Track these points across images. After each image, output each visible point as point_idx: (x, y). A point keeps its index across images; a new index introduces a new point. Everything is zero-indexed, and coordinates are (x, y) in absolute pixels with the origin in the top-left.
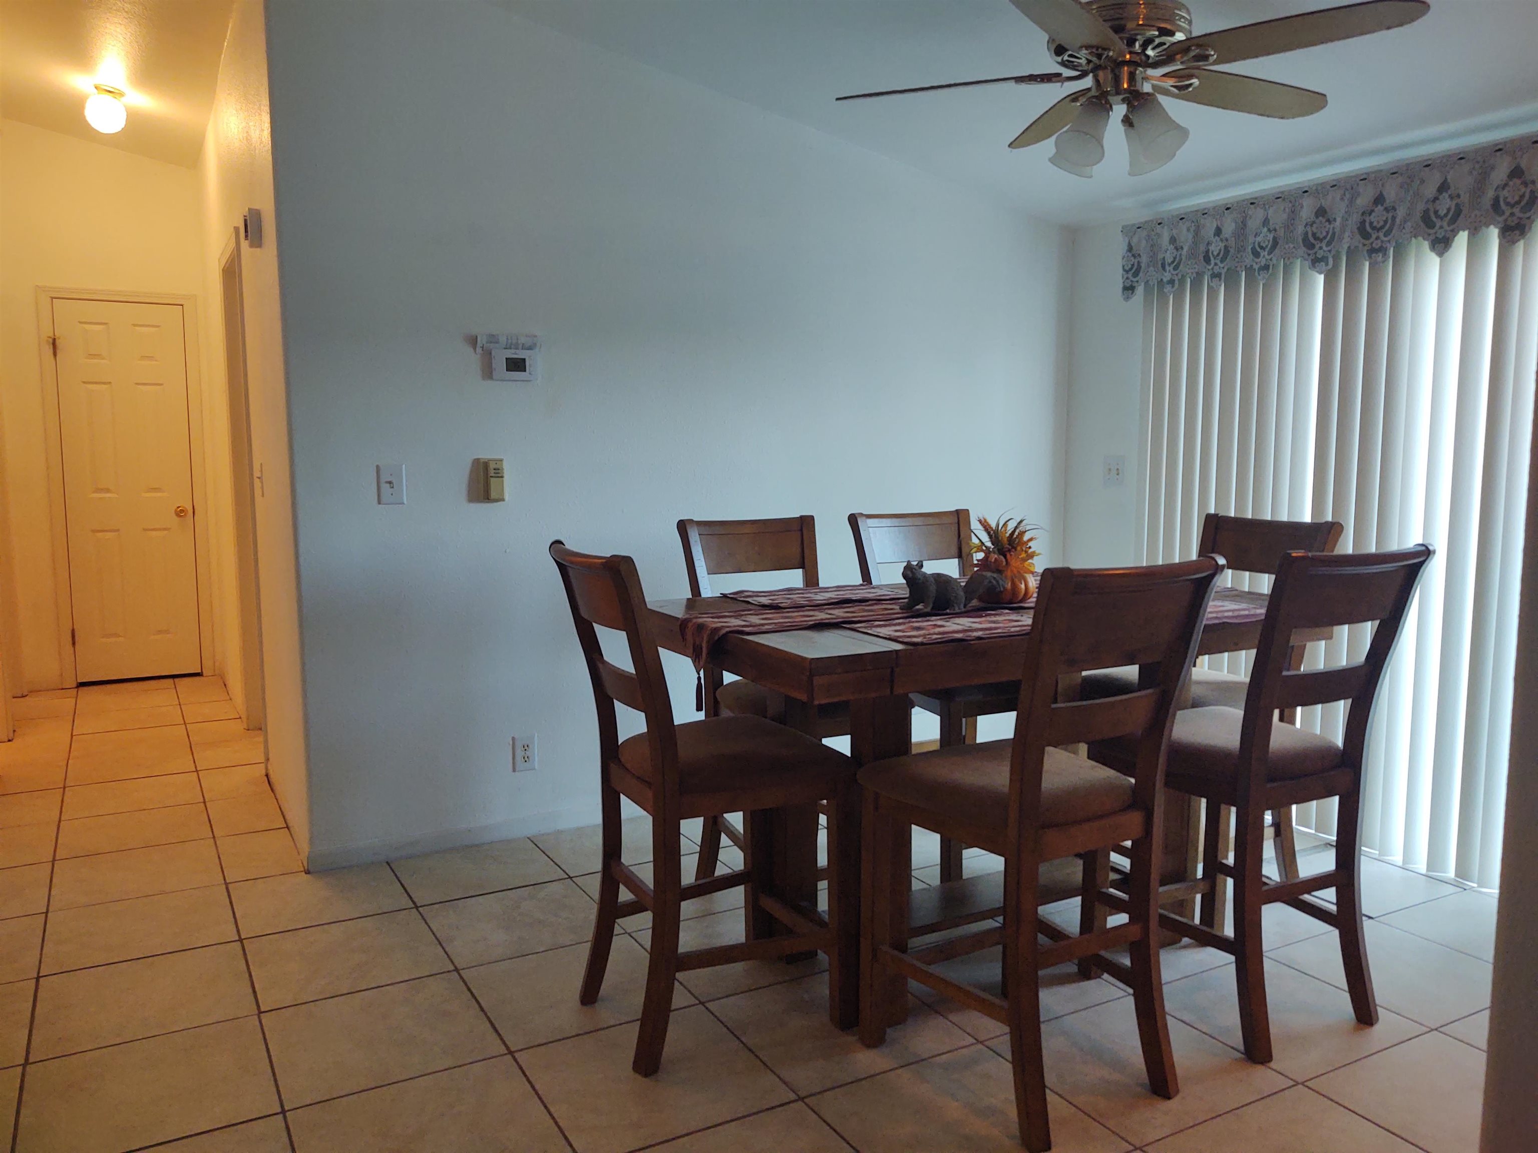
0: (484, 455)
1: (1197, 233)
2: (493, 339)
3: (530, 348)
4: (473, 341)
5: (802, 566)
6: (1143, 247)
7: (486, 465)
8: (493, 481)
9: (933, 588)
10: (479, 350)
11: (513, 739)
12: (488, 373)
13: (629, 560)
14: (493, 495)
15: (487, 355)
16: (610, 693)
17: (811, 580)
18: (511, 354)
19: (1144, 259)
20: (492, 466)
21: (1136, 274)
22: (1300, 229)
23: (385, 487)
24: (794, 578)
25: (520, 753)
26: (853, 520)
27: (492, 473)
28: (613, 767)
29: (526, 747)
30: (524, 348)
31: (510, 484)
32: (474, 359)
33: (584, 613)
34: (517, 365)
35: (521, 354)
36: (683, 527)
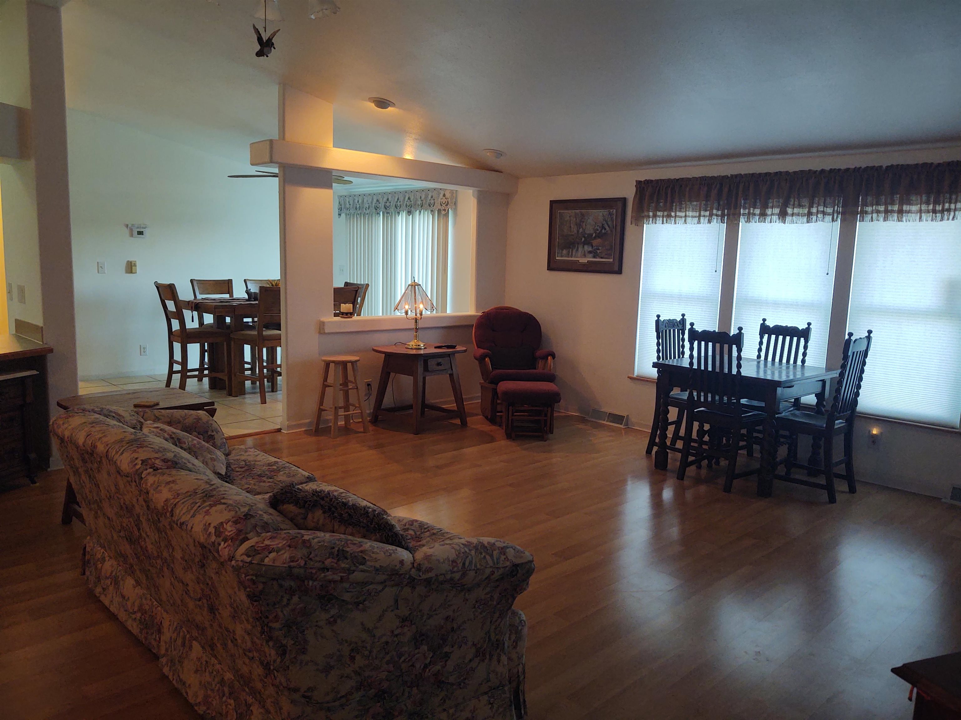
0: (131, 260)
1: (354, 201)
2: (133, 225)
3: (145, 228)
4: (127, 226)
5: (229, 293)
6: (342, 202)
7: (131, 262)
8: (133, 267)
9: (253, 295)
10: (129, 229)
11: (140, 346)
12: (132, 235)
13: (173, 284)
14: (133, 271)
15: (131, 230)
16: (170, 317)
17: (231, 295)
18: (139, 230)
19: (343, 206)
20: (133, 263)
21: (341, 211)
22: (374, 205)
23: (100, 268)
24: (227, 296)
25: (142, 350)
26: (245, 281)
27: (133, 265)
28: (171, 336)
29: (144, 348)
30: (143, 228)
31: (138, 269)
32: (127, 232)
33: (163, 298)
34: (141, 233)
35: (142, 230)
36: (192, 281)
